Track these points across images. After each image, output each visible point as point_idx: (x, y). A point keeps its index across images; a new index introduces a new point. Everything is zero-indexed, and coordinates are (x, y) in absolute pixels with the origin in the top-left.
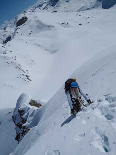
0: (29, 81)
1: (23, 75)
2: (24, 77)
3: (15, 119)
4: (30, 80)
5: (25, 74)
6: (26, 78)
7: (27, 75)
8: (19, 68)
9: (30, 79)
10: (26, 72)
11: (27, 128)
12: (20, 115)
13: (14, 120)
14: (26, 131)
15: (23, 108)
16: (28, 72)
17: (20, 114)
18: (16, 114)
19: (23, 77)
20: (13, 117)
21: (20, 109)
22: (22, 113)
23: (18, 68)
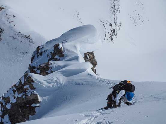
0: (110, 39)
1: (111, 25)
2: (109, 28)
3: (38, 56)
4: (112, 40)
5: (114, 26)
6: (110, 32)
7: (114, 30)
8: (114, 11)
9: (113, 38)
10: (118, 24)
11: (34, 89)
12: (51, 56)
13: (36, 56)
14: (25, 92)
15: (67, 50)
16: (121, 27)
17: (53, 55)
18: (47, 48)
19: (107, 26)
20: (38, 48)
21: (61, 46)
22: (57, 57)
23: (113, 9)
